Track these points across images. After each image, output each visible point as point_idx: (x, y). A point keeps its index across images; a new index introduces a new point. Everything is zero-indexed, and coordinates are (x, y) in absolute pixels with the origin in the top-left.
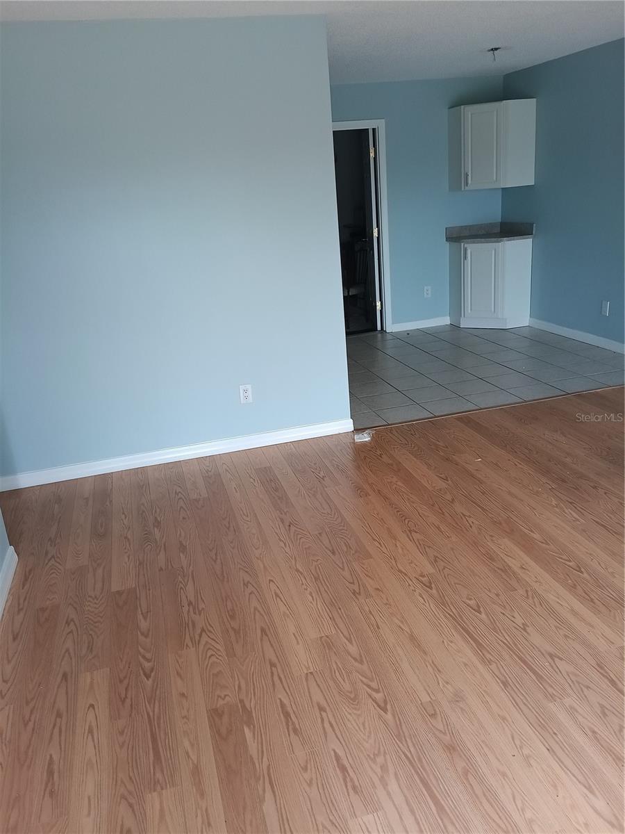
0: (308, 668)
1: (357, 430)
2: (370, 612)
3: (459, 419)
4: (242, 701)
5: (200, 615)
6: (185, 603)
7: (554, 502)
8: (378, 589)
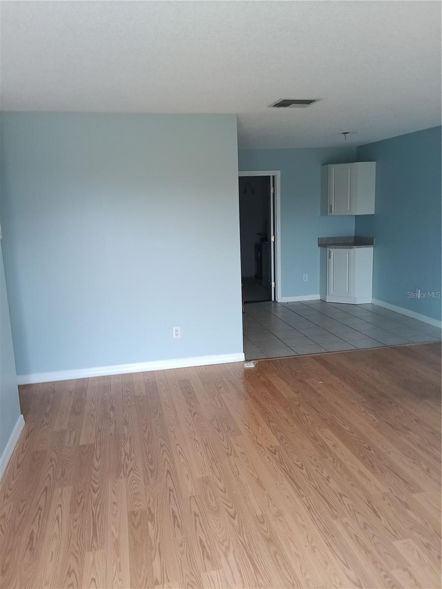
0: (192, 493)
1: (247, 360)
2: (236, 466)
3: (314, 358)
4: (149, 509)
5: (131, 461)
6: (123, 454)
7: (363, 409)
8: (243, 453)
